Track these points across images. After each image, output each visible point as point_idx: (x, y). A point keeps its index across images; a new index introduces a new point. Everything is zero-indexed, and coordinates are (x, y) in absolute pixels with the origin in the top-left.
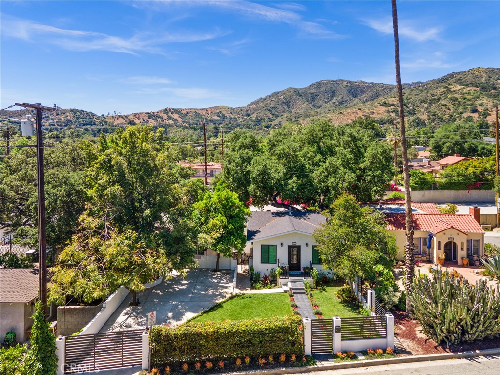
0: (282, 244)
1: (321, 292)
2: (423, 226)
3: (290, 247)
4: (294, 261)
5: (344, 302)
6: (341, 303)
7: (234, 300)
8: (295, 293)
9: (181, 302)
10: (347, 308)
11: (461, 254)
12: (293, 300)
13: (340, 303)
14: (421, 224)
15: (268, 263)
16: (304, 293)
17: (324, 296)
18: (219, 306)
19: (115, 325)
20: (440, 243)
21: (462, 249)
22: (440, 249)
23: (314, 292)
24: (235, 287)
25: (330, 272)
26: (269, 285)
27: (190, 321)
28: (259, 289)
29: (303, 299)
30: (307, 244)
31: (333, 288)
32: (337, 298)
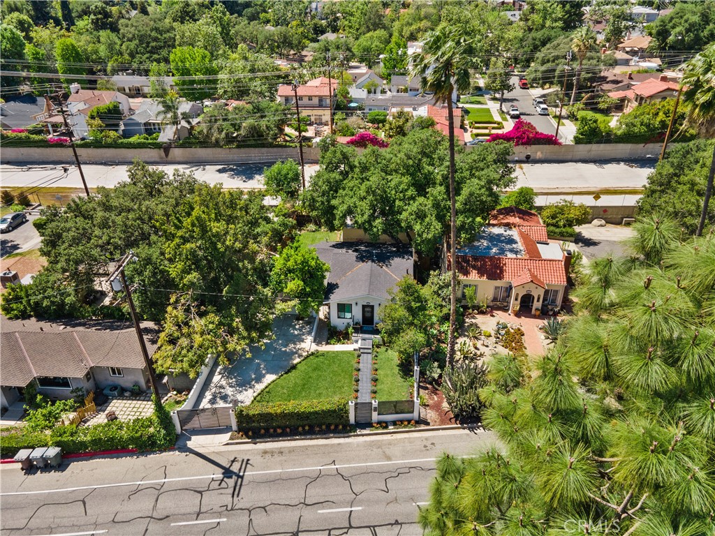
0: (356, 304)
2: (507, 274)
3: (364, 307)
5: (401, 365)
7: (309, 359)
8: (362, 353)
9: (264, 361)
10: (401, 373)
11: (537, 305)
12: (359, 362)
13: (397, 366)
14: (507, 271)
15: (345, 318)
16: (370, 353)
18: (294, 367)
19: (212, 385)
20: (517, 295)
21: (538, 301)
22: (516, 299)
24: (313, 340)
26: (342, 341)
27: (270, 384)
28: (333, 344)
29: (367, 360)
30: (379, 304)
32: (397, 359)
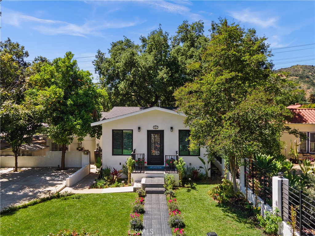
0: (139, 128)
1: (189, 191)
3: (149, 132)
4: (156, 153)
5: (223, 204)
6: (219, 205)
8: (148, 192)
10: (230, 214)
12: (142, 202)
13: (217, 206)
15: (122, 155)
16: (162, 192)
17: (192, 197)
23: (178, 191)
24: (69, 185)
25: (203, 165)
26: (116, 183)
28: (101, 187)
29: (158, 200)
30: (172, 128)
31: (206, 185)
32: (212, 198)
